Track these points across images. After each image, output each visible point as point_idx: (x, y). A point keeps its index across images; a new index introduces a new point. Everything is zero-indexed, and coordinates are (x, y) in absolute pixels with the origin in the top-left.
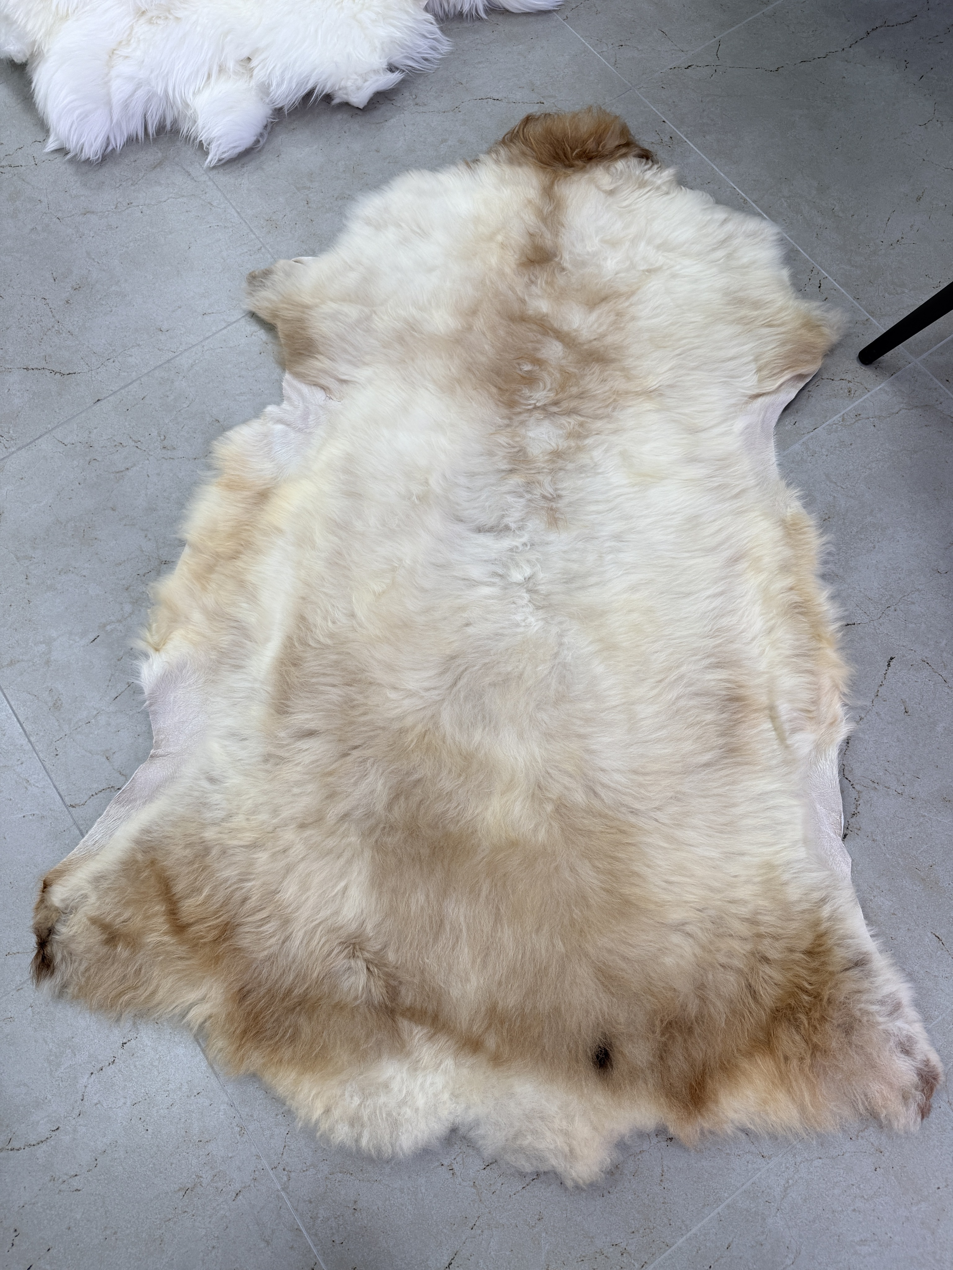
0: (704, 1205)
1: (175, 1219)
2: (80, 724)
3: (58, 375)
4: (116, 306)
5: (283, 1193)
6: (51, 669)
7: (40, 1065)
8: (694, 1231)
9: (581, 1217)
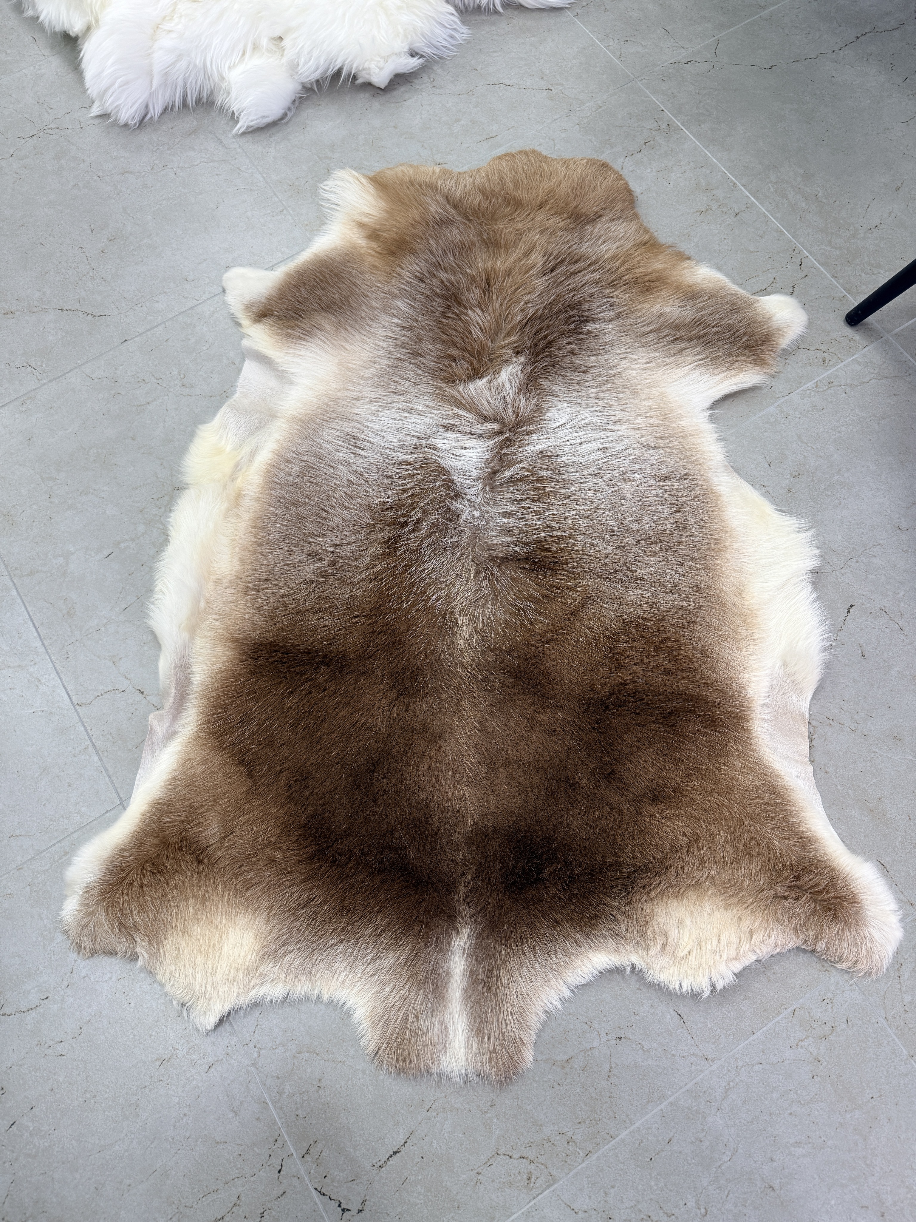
0: (648, 1101)
1: (151, 1087)
2: (91, 631)
3: (90, 317)
4: (147, 257)
5: (252, 1068)
6: (67, 580)
7: (34, 939)
8: (637, 1125)
9: (531, 1106)
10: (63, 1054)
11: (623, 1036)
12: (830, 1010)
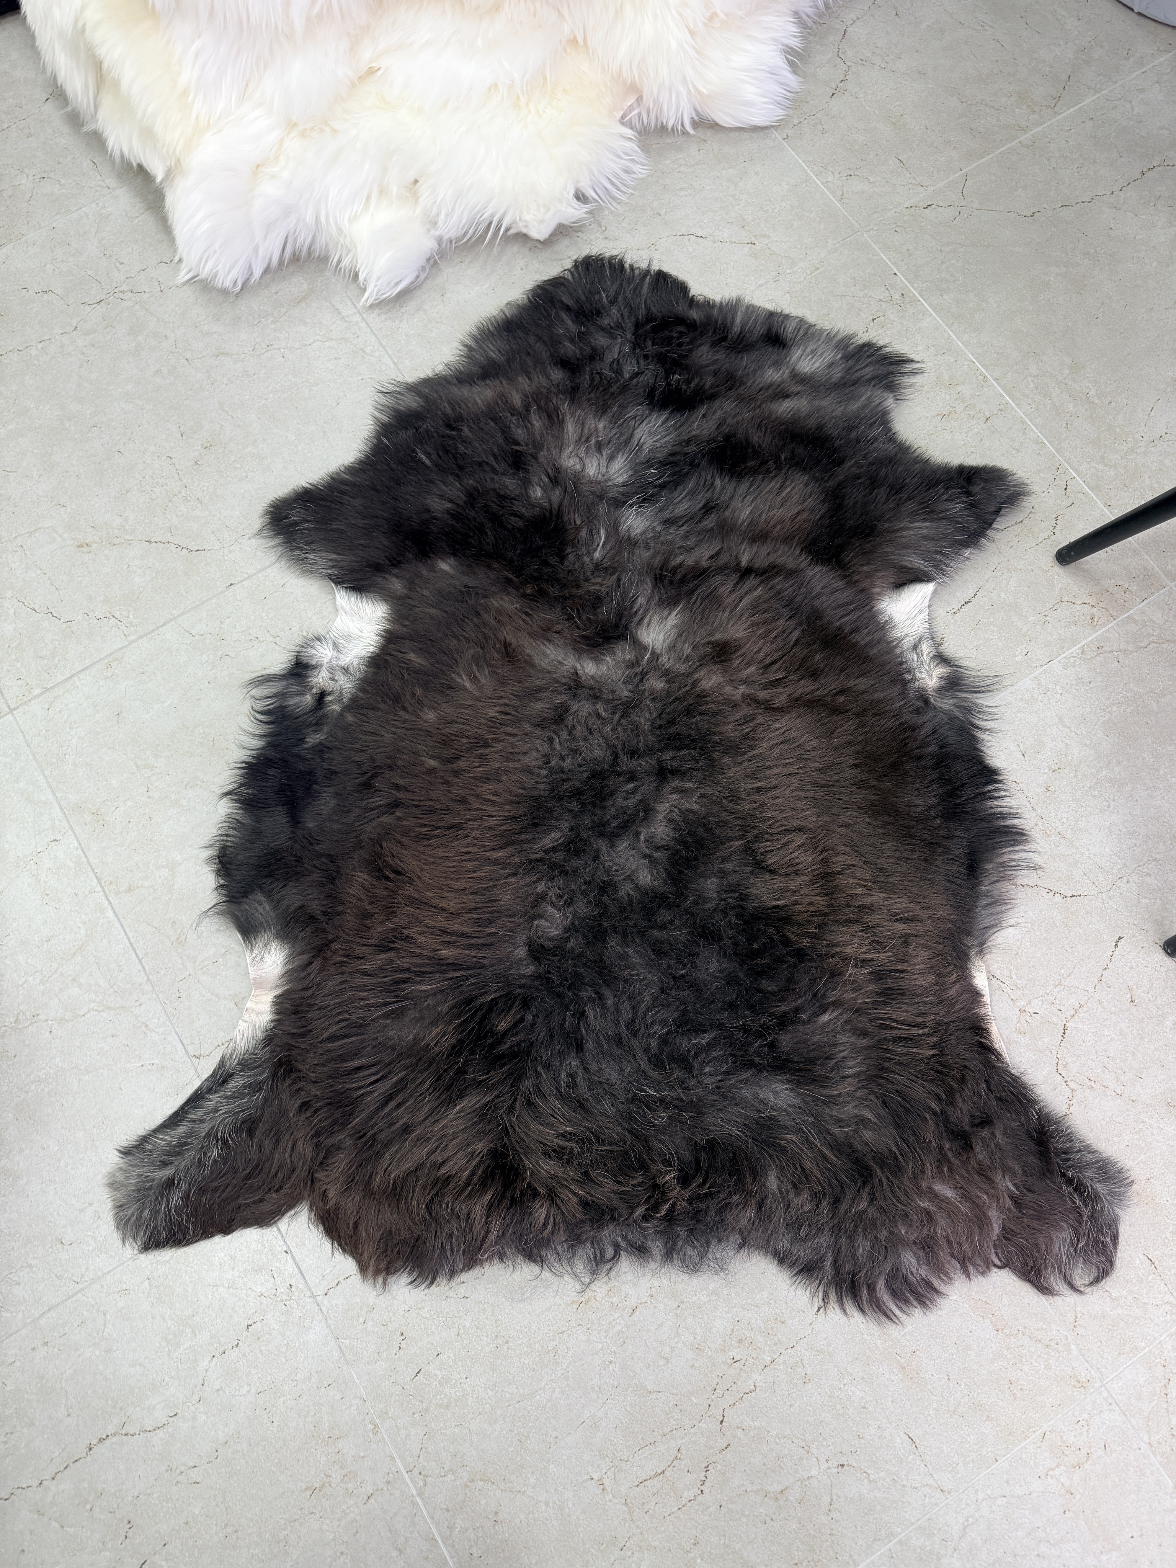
0: (875, 1540)
1: (301, 1520)
2: (206, 963)
3: (185, 551)
4: (252, 471)
5: (418, 1500)
9: (740, 1544)
10: (198, 1481)
11: (846, 1463)
12: (1085, 1433)
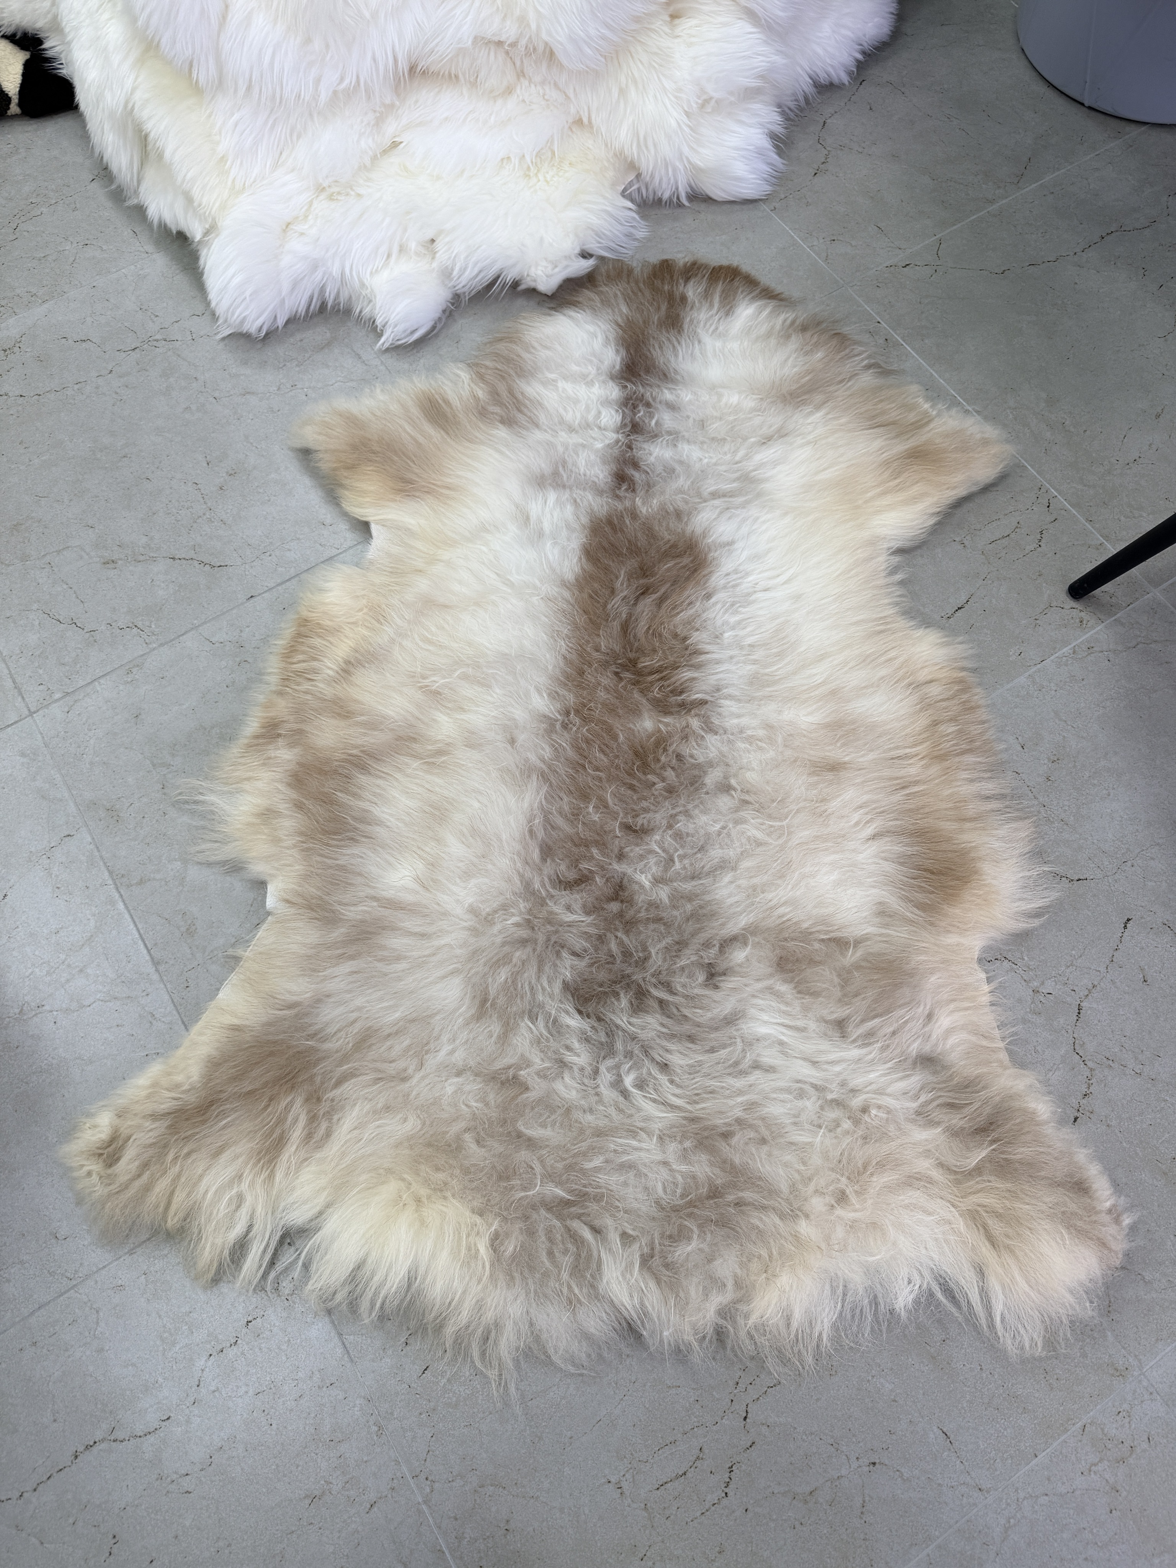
1: (299, 1532)
2: (216, 953)
4: (273, 496)
5: (424, 1507)
6: (184, 890)
7: (152, 1343)
9: (768, 1551)
10: (189, 1490)
11: (877, 1461)
12: (1127, 1425)
